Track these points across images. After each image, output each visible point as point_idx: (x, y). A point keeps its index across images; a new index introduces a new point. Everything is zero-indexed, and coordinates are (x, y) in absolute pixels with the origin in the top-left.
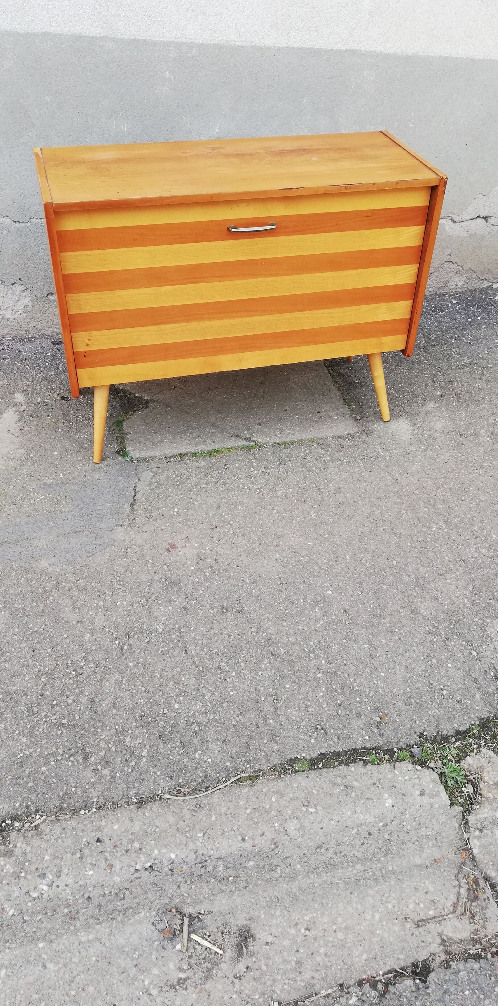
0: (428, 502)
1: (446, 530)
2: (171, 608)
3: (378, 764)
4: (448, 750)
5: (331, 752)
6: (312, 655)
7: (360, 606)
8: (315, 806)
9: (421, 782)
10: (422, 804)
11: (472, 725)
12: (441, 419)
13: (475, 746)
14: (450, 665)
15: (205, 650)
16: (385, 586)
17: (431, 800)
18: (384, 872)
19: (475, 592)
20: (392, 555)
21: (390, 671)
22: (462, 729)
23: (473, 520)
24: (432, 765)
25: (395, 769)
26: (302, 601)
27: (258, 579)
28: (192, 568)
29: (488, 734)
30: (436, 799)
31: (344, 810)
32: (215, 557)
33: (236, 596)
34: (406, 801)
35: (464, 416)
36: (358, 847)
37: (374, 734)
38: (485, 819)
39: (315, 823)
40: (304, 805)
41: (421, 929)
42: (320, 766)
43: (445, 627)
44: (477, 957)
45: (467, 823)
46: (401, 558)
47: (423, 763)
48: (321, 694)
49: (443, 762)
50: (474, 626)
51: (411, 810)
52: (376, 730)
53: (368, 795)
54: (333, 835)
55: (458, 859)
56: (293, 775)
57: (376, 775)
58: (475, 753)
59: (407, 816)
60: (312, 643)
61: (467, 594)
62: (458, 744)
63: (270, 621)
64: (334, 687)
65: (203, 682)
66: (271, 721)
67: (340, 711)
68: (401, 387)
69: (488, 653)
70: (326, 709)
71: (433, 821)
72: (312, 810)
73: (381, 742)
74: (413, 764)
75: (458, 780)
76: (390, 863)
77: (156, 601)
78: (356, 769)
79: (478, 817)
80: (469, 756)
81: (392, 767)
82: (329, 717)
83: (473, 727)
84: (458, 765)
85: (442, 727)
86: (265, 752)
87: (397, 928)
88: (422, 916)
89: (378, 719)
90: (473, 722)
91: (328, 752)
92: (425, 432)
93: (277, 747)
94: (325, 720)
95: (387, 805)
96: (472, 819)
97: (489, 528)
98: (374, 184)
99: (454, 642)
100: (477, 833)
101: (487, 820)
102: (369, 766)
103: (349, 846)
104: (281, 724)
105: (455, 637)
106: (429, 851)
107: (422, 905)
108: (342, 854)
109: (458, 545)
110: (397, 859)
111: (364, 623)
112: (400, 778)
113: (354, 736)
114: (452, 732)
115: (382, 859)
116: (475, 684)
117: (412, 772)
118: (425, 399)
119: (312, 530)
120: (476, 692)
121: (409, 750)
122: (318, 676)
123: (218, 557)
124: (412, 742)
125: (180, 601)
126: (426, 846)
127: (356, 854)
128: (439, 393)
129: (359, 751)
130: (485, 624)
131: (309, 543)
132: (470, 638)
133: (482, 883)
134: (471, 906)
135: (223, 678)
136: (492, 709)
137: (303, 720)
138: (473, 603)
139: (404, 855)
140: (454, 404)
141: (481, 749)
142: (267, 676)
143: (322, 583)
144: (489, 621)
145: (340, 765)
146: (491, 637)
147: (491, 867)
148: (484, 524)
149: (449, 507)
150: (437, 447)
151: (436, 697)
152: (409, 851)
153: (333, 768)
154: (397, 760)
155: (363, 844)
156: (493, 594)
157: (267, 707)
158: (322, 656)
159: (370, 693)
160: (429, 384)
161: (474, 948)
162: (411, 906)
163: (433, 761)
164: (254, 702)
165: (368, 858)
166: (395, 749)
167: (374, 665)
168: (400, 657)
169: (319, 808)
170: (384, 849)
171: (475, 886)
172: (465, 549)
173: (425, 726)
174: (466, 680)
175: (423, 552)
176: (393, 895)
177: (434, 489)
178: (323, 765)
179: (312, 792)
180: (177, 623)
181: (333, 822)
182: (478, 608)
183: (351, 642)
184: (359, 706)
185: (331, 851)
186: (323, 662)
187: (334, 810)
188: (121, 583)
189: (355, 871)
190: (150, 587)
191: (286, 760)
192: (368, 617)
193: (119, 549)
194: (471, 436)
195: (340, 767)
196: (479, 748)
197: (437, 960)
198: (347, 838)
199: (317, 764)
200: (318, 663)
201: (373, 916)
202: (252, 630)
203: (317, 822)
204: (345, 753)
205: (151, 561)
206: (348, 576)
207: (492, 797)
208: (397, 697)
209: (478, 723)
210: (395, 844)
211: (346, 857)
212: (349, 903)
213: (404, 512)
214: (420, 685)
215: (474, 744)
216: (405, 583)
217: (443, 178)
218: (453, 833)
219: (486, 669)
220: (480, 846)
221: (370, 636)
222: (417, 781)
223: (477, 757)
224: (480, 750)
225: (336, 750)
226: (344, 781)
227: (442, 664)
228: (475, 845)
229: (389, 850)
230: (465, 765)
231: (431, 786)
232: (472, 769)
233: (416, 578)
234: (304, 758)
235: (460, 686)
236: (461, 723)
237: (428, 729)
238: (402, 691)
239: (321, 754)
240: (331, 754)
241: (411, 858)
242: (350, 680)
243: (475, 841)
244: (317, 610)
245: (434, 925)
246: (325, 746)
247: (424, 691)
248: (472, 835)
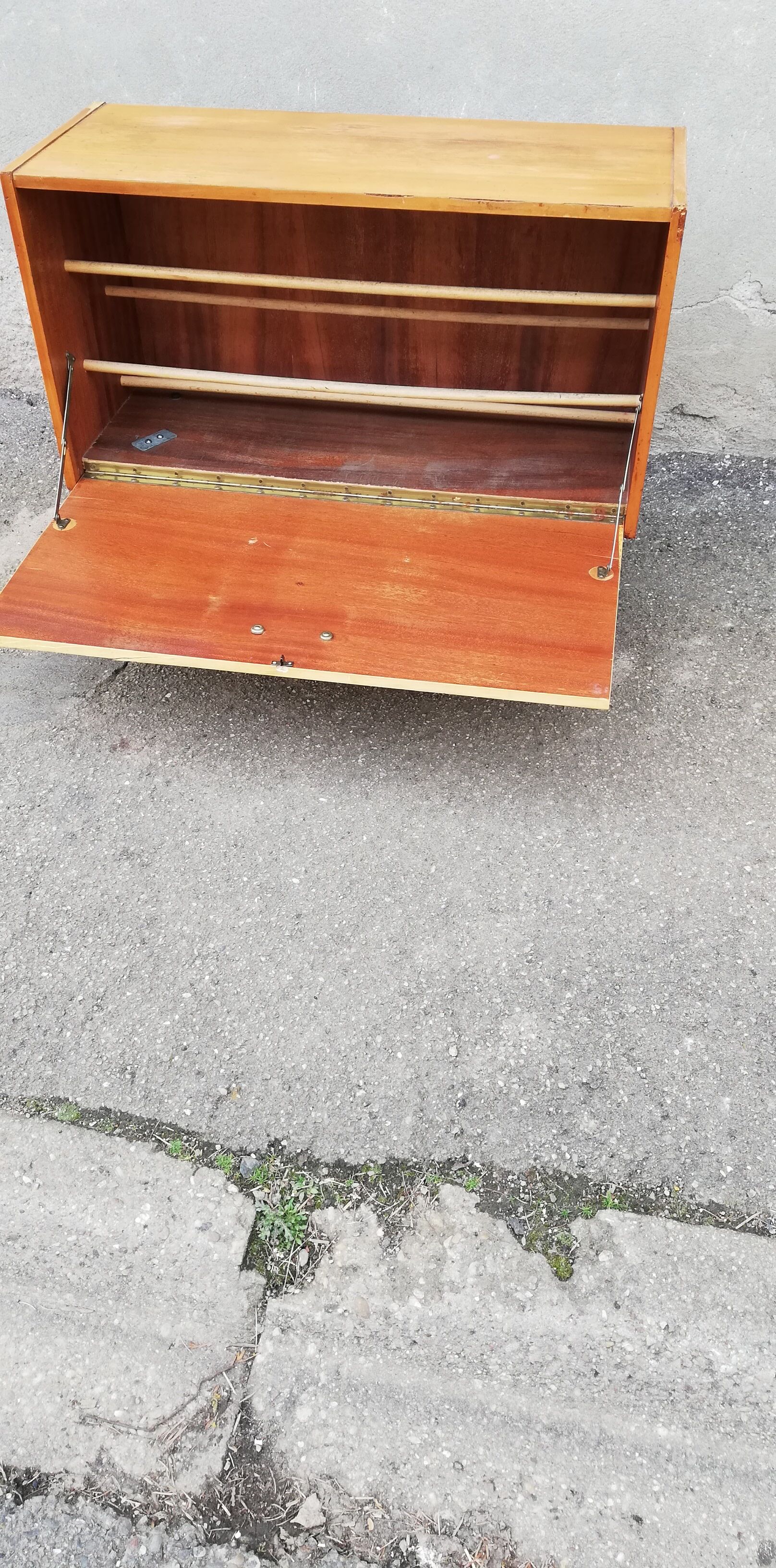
0: (564, 794)
1: (558, 846)
2: (54, 829)
3: (176, 1157)
4: (304, 1183)
5: (121, 1113)
6: (198, 962)
7: (326, 917)
8: (36, 1176)
9: (217, 1210)
10: (193, 1243)
11: (372, 1162)
12: (698, 667)
13: (355, 1196)
14: (399, 1055)
15: (56, 901)
16: (388, 900)
17: (211, 1245)
18: (103, 1323)
19: (530, 957)
20: (437, 855)
21: (296, 1028)
22: (351, 1160)
23: (620, 843)
24: (258, 1194)
25: (193, 1175)
26: (245, 879)
27: (207, 827)
28: (127, 783)
29: (391, 1187)
30: (220, 1246)
31: (70, 1200)
32: (170, 777)
33: (157, 841)
34: (171, 1227)
35: (743, 671)
36: (73, 1265)
37: (202, 1113)
38: (295, 1315)
39: (16, 1199)
40: (21, 1168)
41: (82, 1428)
42: (91, 1125)
43: (437, 994)
44: (125, 1512)
45: (264, 1307)
46: (448, 865)
47: (245, 1186)
48: (168, 1023)
49: (282, 1198)
50: (487, 1008)
51: (172, 1245)
52: (208, 1106)
53: (122, 1195)
54: (37, 1229)
55: (226, 1359)
56: (45, 1121)
57: (159, 1171)
58: (346, 1207)
59: (163, 1252)
60: (211, 945)
61: (515, 956)
62: (329, 1181)
63: (177, 893)
64: (194, 1020)
65: (19, 944)
66: (69, 1034)
67: (176, 1058)
68: (670, 601)
69: (478, 1061)
70: (158, 1047)
71: (205, 1278)
72: (26, 1179)
73: (204, 1127)
74: (228, 1179)
75: (286, 1236)
76: (119, 1314)
77: (44, 812)
78: (140, 1151)
79: (284, 1306)
80: (336, 1207)
81: (192, 1171)
82: (154, 1060)
83: (372, 1165)
84: (307, 1213)
85: (319, 1144)
86: (29, 1073)
87: (50, 1409)
88: (101, 1412)
89: (224, 1092)
90: (374, 1158)
91: (117, 1111)
92: (651, 681)
93: (50, 1072)
94: (145, 1061)
95: (138, 1220)
96: (273, 1304)
97: (638, 863)
98: (541, 205)
99: (434, 1022)
100: (276, 1332)
101: (297, 1318)
102: (161, 1155)
103: (60, 1259)
104: (78, 1043)
105: (442, 1015)
106: (189, 1325)
107: (114, 1396)
108: (48, 1265)
109: (562, 875)
110: (133, 1313)
111: (312, 943)
112: (189, 1191)
113: (170, 1101)
114: (330, 1159)
115: (110, 1302)
116: (419, 1100)
117: (215, 1191)
118: (695, 630)
119: (341, 781)
120: (411, 1113)
121: (239, 1156)
122: (184, 995)
123: (175, 779)
124: (252, 1147)
125: (75, 824)
126: (188, 1315)
127: (69, 1275)
128: (729, 625)
129: (164, 1127)
130: (507, 1012)
131: (321, 799)
132: (464, 1025)
133: (232, 1411)
134: (182, 1434)
135: (48, 949)
136: (422, 1150)
137: (115, 1049)
138: (513, 975)
139: (145, 1313)
140: (742, 649)
141: (362, 1205)
142: (112, 968)
143: (296, 863)
144: (518, 1009)
145: (119, 1135)
146: (501, 1038)
147: (265, 1395)
148: (634, 856)
149: (594, 810)
150: (653, 710)
151: (339, 1095)
152: (156, 1310)
153: (107, 1135)
154: (211, 1165)
155: (82, 1264)
156: (560, 970)
157: (78, 1013)
158: (212, 968)
159: (241, 1047)
160: (724, 607)
161: (132, 1496)
162: (98, 1390)
163: (266, 1190)
164: (66, 998)
165: (87, 1291)
166: (218, 1147)
167: (280, 1011)
168: (327, 1013)
169: (38, 1180)
170: (115, 1287)
171: (215, 1410)
172: (568, 884)
173: (291, 1132)
174: (411, 1087)
175: (492, 867)
176: (87, 1361)
177: (591, 776)
178: (95, 1126)
179: (48, 1155)
180: (46, 853)
181: (42, 1210)
182: (516, 982)
183: (271, 964)
184: (211, 1061)
185: (30, 1253)
186: (207, 978)
187: (56, 1194)
188: (19, 773)
189: (61, 1301)
190: (51, 790)
191: (52, 1096)
192: (326, 935)
193: (50, 727)
194: (730, 707)
195: (118, 1139)
196: (359, 1202)
197: (68, 1483)
198: (58, 1244)
199: (89, 1119)
200: (199, 977)
201: (35, 1375)
202: (142, 897)
203: (18, 1200)
204: (140, 1120)
205: (79, 756)
206: (343, 865)
207: (325, 1286)
208: (278, 1070)
209: (382, 1161)
210: (135, 1288)
211: (53, 1273)
212: (18, 1341)
213: (510, 796)
214: (327, 1067)
215: (357, 1192)
216: (424, 905)
217: (676, 209)
218: (238, 1315)
219: (455, 1083)
220: (272, 1355)
221: (306, 966)
222: (211, 1206)
223: (347, 1214)
224: (358, 1207)
225: (129, 1112)
226: (106, 1160)
227: (389, 1050)
228: (265, 1349)
229: (124, 1294)
230: (316, 1218)
231: (226, 1224)
232: (325, 1230)
233: (449, 904)
234: (76, 1104)
235: (391, 1093)
236: (355, 1150)
237: (292, 1138)
238: (293, 1064)
239: (106, 1109)
240: (119, 1114)
241: (157, 1322)
242: (225, 1019)
243: (269, 1344)
244: (256, 900)
245: (105, 1433)
246: (118, 1099)
247: (329, 1078)
248: (267, 1331)
